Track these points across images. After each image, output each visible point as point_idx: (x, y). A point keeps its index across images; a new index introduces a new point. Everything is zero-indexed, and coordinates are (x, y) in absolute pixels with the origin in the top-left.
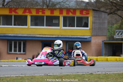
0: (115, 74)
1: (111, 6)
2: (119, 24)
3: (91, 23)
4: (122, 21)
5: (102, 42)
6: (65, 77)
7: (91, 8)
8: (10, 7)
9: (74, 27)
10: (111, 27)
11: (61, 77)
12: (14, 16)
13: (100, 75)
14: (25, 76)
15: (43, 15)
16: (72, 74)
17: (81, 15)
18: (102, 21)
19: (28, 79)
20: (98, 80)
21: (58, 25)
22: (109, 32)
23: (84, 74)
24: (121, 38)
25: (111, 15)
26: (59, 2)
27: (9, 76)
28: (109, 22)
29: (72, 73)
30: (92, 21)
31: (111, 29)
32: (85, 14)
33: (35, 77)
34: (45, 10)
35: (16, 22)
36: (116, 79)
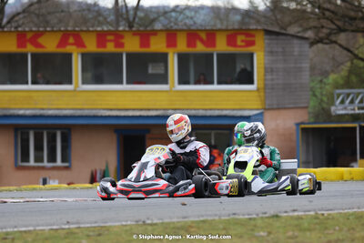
0: (347, 217)
1: (319, 19)
2: (344, 73)
3: (262, 71)
4: (352, 63)
5: (294, 127)
6: (199, 228)
7: (259, 28)
8: (20, 29)
9: (212, 83)
10: (321, 81)
11: (186, 228)
12: (34, 55)
13: (302, 218)
14: (79, 228)
15: (119, 50)
16: (217, 218)
17: (231, 50)
18: (292, 65)
19: (88, 236)
20: (296, 234)
21: (163, 79)
22: (314, 98)
23: (254, 219)
24: (353, 112)
25: (320, 45)
26: (165, 13)
27: (31, 228)
28: (312, 68)
29: (216, 215)
30: (265, 64)
31: (321, 88)
32: (243, 44)
33: (108, 229)
34: (122, 37)
35: (39, 75)
36: (349, 230)
